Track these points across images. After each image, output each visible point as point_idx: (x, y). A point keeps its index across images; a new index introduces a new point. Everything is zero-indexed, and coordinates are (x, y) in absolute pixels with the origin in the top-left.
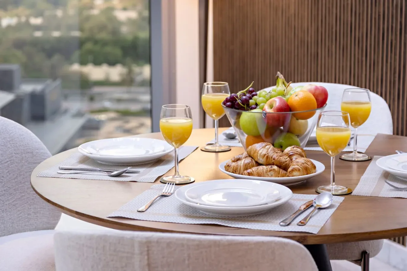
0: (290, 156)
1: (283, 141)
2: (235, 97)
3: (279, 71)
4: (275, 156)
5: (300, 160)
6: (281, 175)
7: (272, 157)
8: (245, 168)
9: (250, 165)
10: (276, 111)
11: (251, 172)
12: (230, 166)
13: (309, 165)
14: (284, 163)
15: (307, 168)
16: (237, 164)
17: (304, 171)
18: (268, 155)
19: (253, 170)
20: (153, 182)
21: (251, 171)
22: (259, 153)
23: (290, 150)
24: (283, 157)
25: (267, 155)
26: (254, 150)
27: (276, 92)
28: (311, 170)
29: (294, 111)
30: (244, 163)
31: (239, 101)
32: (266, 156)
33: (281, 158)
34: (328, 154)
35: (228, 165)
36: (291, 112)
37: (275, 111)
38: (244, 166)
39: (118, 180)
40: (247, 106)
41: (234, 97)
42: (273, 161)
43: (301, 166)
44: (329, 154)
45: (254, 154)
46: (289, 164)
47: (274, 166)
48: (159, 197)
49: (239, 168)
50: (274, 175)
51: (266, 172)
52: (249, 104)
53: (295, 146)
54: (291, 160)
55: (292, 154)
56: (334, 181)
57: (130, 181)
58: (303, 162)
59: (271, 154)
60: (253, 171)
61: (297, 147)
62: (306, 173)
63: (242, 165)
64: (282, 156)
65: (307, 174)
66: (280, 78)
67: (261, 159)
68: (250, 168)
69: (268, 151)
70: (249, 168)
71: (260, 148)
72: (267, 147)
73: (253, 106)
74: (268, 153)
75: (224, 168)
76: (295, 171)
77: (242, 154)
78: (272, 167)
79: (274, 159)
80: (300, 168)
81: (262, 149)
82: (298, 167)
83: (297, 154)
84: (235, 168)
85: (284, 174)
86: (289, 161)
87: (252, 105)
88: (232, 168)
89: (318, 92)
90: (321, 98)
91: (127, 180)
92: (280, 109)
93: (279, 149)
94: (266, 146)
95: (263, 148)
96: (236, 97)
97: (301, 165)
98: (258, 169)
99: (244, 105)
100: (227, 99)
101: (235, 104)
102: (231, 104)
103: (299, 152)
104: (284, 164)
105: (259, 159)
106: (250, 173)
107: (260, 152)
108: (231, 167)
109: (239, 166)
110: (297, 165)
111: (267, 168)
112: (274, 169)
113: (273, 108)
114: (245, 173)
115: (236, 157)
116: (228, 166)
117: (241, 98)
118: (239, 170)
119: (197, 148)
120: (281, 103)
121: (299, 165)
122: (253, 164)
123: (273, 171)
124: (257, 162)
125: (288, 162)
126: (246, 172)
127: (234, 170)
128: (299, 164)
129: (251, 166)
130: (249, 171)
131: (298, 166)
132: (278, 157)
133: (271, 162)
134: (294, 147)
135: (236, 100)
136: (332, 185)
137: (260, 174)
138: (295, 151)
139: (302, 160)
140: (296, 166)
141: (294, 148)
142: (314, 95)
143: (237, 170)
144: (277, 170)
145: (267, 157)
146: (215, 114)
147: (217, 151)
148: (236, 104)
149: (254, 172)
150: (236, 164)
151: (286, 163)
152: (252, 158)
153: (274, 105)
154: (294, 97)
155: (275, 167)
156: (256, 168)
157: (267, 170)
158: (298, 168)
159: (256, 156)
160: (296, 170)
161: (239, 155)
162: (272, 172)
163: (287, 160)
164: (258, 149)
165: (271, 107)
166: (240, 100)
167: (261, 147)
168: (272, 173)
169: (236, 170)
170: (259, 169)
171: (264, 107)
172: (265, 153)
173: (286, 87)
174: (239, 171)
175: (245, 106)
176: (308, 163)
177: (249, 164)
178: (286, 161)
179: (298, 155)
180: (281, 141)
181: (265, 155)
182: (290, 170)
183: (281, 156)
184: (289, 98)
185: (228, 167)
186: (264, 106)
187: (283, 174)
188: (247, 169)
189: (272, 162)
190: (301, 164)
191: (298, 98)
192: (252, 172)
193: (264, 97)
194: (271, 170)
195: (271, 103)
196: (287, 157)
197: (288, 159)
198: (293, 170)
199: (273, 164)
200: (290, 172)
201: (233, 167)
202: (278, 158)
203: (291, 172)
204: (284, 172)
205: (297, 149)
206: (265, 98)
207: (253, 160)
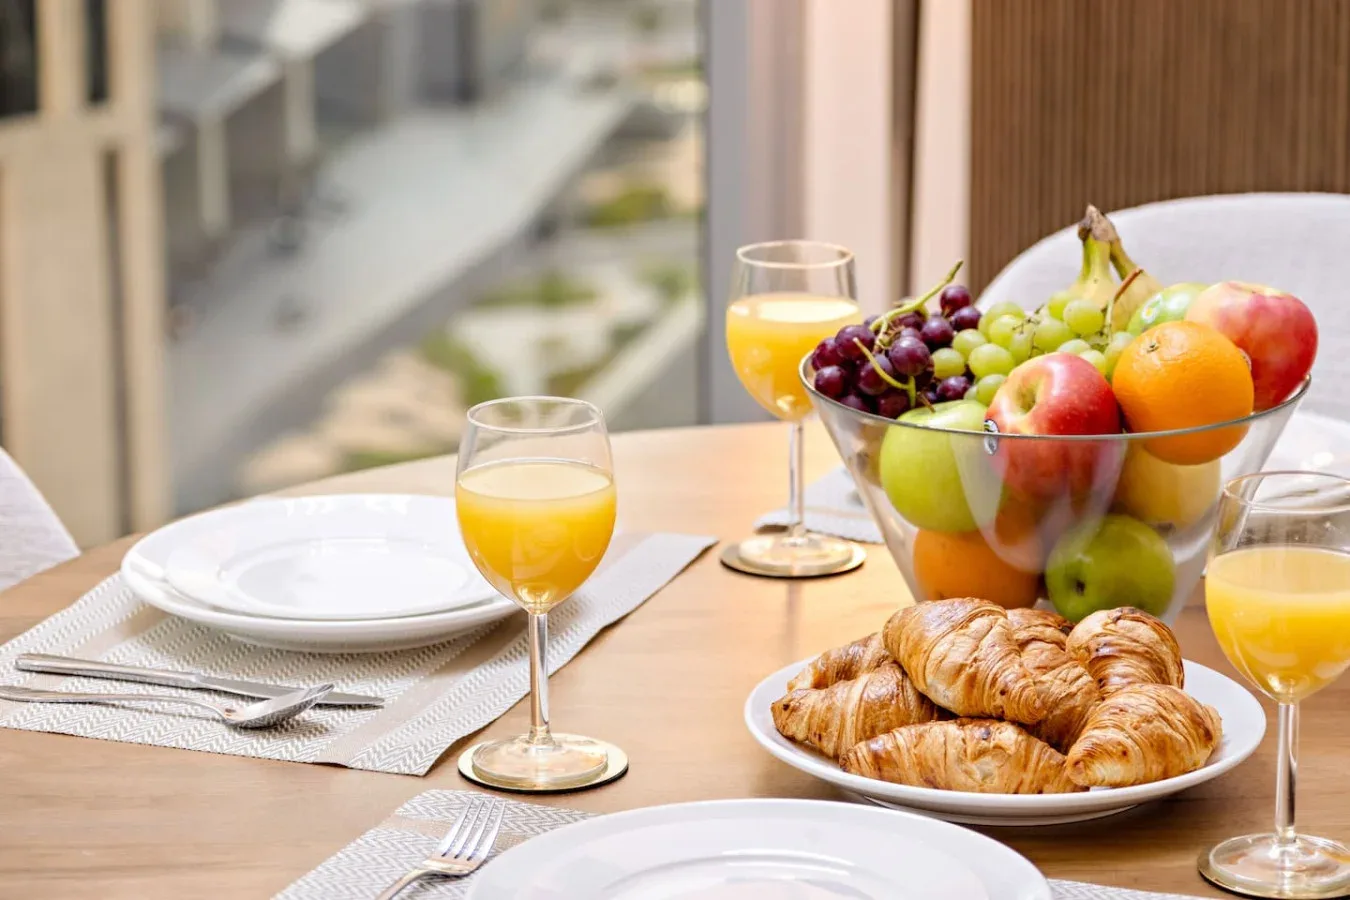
0: (1096, 663)
1: (1088, 560)
2: (860, 344)
3: (1095, 205)
4: (1012, 677)
5: (1133, 701)
6: (1035, 771)
7: (994, 681)
8: (864, 723)
9: (892, 709)
10: (1045, 425)
11: (888, 753)
12: (795, 710)
13: (1176, 729)
14: (1056, 703)
15: (1164, 741)
16: (827, 702)
17: (1152, 756)
18: (978, 667)
19: (901, 741)
20: (423, 771)
21: (889, 746)
22: (932, 656)
23: (1099, 630)
24: (1056, 671)
25: (972, 670)
26: (915, 636)
27: (1062, 320)
28: (1185, 754)
29: (1140, 431)
30: (861, 699)
31: (877, 362)
32: (963, 677)
33: (1043, 678)
34: (1264, 691)
35: (785, 702)
36: (1126, 436)
37: (1039, 430)
38: (862, 717)
39: (261, 753)
40: (918, 388)
41: (855, 344)
42: (999, 700)
43: (1136, 734)
44: (1270, 689)
45: (910, 656)
46: (1086, 707)
47: (1004, 724)
48: (415, 884)
49: (837, 722)
50: (996, 772)
51: (960, 761)
52: (932, 373)
53: (1126, 610)
54: (1101, 682)
55: (1105, 651)
56: (1291, 819)
57: (314, 764)
58: (1150, 708)
59: (992, 658)
60: (898, 748)
61: (1138, 615)
62: (1161, 769)
63: (851, 707)
64: (1053, 668)
65: (1165, 776)
66: (1096, 238)
67: (941, 687)
68: (887, 730)
69: (976, 648)
70: (882, 724)
71: (940, 631)
72: (978, 624)
73: (952, 382)
74: (975, 660)
75: (770, 714)
76: (1106, 757)
77: (865, 642)
78: (988, 736)
79: (1003, 693)
80: (1129, 743)
81: (951, 636)
82: (1120, 737)
83: (1132, 652)
84: (816, 720)
85: (1050, 767)
86: (1089, 693)
87: (948, 377)
88: (805, 719)
89: (1262, 326)
90: (1277, 357)
91: (303, 758)
92: (1066, 421)
93: (1050, 620)
94: (971, 619)
95: (953, 628)
96: (863, 341)
97: (1136, 729)
98: (921, 736)
99: (903, 379)
100: (823, 346)
101: (859, 378)
102: (841, 376)
103: (1144, 645)
104: (1057, 712)
105: (931, 685)
106: (884, 755)
107: (940, 650)
108: (800, 713)
109: (838, 712)
110: (1116, 726)
111: (964, 740)
112: (997, 747)
113: (1034, 408)
114: (859, 755)
115: (833, 656)
116: (786, 707)
117: (890, 343)
118: (836, 734)
119: (706, 550)
120: (1075, 386)
121: (1127, 726)
122: (907, 706)
123: (993, 757)
124: (923, 698)
125: (1078, 700)
126: (865, 750)
127: (814, 729)
128: (1129, 719)
129: (894, 718)
130: (882, 743)
131: (1123, 730)
132: (1022, 682)
133: (988, 706)
134: (1119, 618)
135: (864, 359)
136: (1284, 841)
137: (931, 764)
138: (1123, 636)
139: (1144, 699)
140: (1113, 735)
141: (1121, 622)
142: (1241, 344)
143: (826, 729)
144: (1012, 750)
145: (972, 680)
146: (790, 398)
147: (796, 572)
148: (863, 374)
149: (904, 751)
150: (823, 700)
151: (1072, 703)
152: (904, 674)
153: (1040, 398)
154: (1143, 352)
155: (1007, 735)
156: (914, 730)
157: (965, 751)
158: (1119, 744)
159: (920, 669)
160: (1109, 754)
161: (853, 643)
162: (987, 759)
163: (1073, 689)
164: (933, 633)
165: (1026, 401)
166: (882, 357)
167: (944, 628)
168: (989, 763)
169: (824, 734)
170: (928, 740)
171: (996, 399)
172: (961, 661)
173: (1127, 279)
174: (835, 739)
175: (911, 387)
176: (1170, 717)
177: (884, 705)
178: (1071, 696)
179: (1133, 661)
180: (1079, 556)
181: (962, 667)
182: (1077, 750)
183: (1044, 668)
184: (1120, 353)
185: (785, 714)
186: (995, 392)
187: (1044, 768)
188: (869, 733)
189: (996, 708)
190: (1136, 719)
191: (1162, 359)
192: (895, 755)
193: (1005, 343)
194: (982, 753)
195: (1025, 380)
196: (1080, 670)
197: (1087, 678)
198: (1091, 755)
199: (1001, 718)
200: (1077, 763)
201: (810, 718)
202: (1024, 688)
203: (1081, 765)
204: (1050, 758)
205: (1131, 630)
206: (1007, 348)
207: (907, 684)
